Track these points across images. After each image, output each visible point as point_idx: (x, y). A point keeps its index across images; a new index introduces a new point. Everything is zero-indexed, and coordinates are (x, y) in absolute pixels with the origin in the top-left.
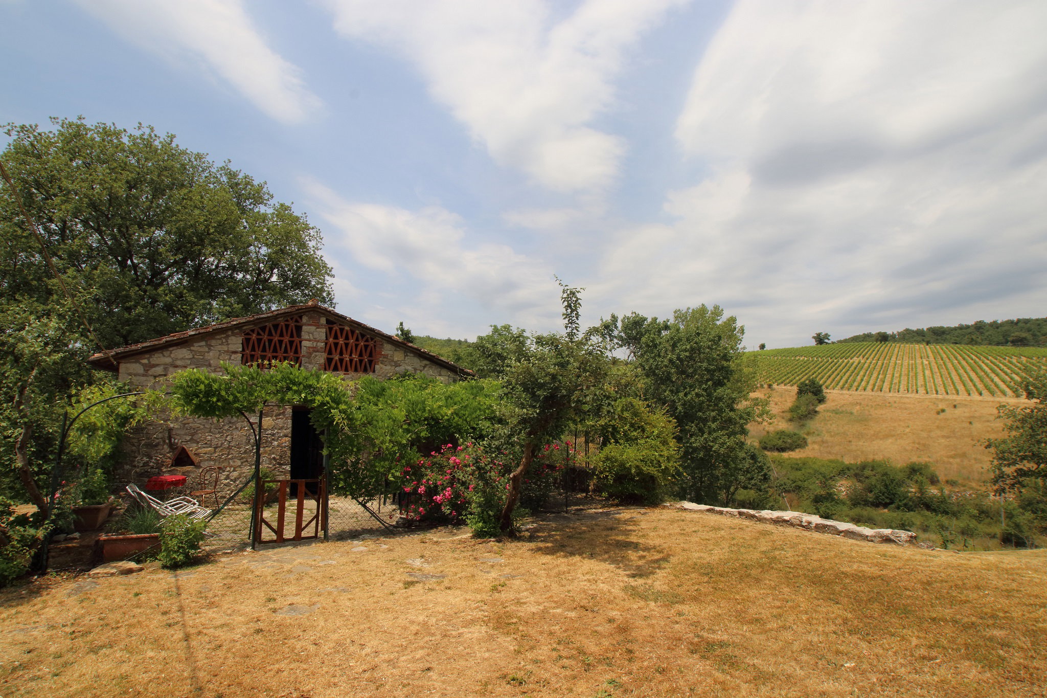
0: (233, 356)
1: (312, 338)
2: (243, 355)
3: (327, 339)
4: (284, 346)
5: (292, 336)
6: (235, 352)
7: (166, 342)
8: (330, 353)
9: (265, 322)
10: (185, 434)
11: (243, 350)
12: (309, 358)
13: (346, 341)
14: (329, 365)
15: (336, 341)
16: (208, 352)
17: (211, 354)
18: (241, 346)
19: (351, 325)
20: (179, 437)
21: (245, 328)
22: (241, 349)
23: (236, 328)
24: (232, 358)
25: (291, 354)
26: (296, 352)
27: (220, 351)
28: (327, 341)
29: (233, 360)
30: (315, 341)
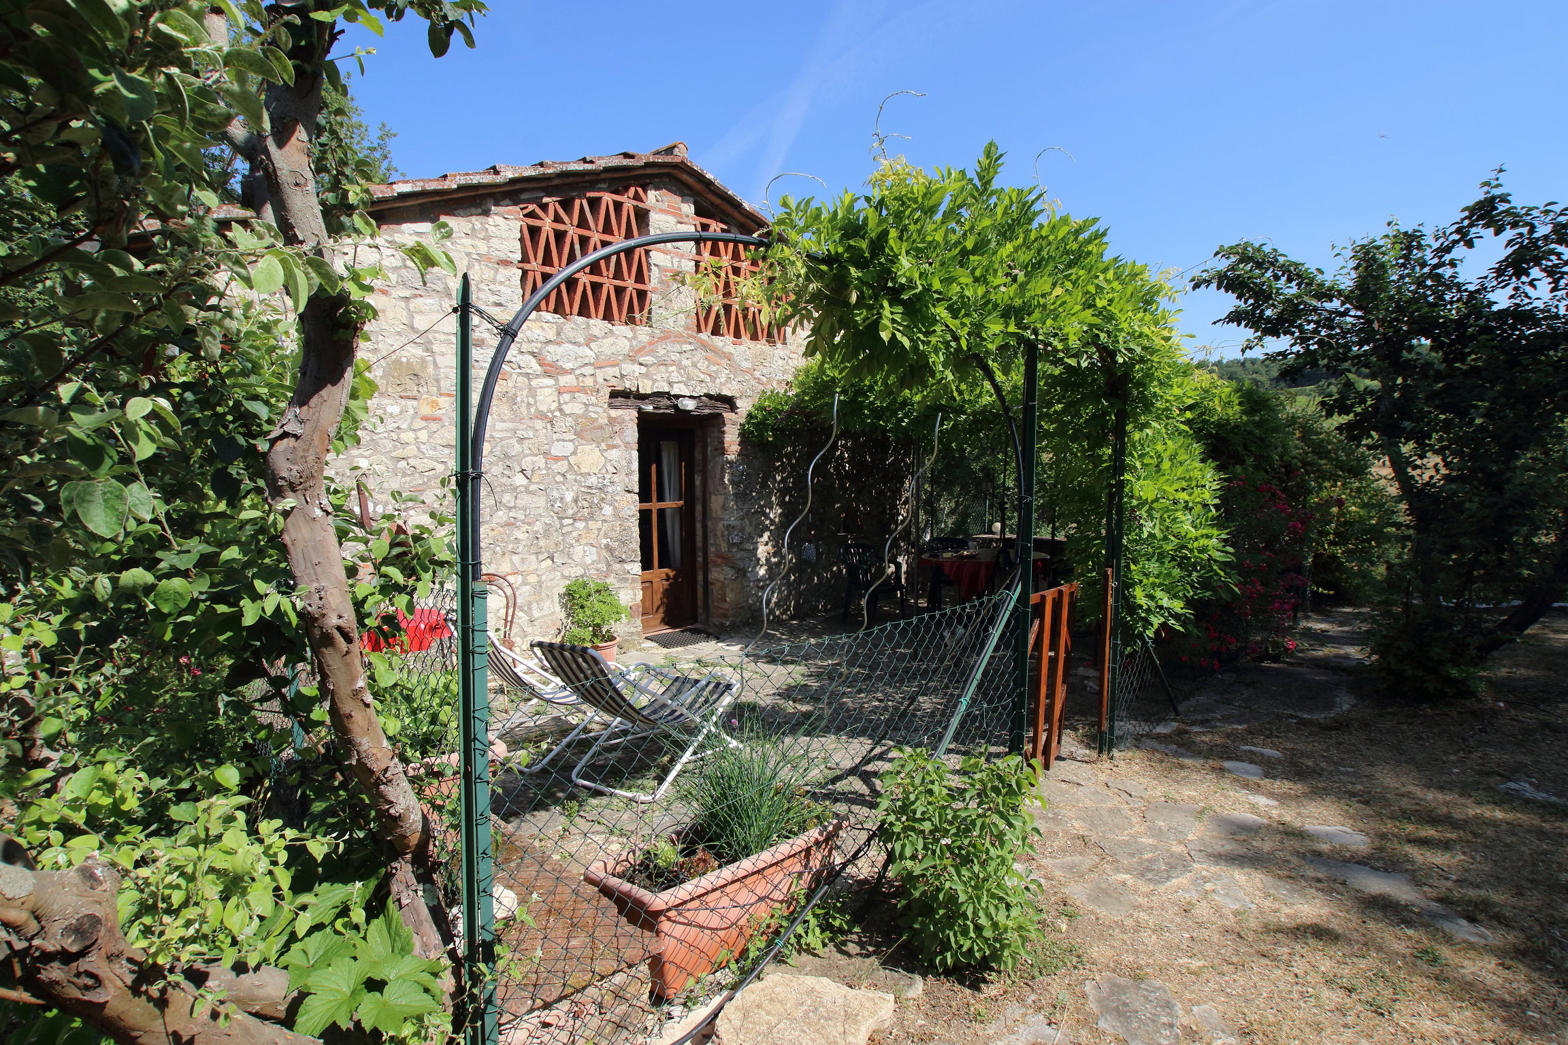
0: (503, 272)
2: (525, 273)
3: (699, 253)
4: (613, 258)
5: (629, 235)
6: (506, 263)
11: (525, 259)
12: (665, 296)
13: (736, 264)
14: (706, 319)
15: (716, 261)
18: (519, 246)
22: (519, 256)
24: (500, 278)
25: (630, 284)
26: (640, 278)
27: (468, 254)
28: (697, 258)
29: (502, 283)
30: (677, 255)
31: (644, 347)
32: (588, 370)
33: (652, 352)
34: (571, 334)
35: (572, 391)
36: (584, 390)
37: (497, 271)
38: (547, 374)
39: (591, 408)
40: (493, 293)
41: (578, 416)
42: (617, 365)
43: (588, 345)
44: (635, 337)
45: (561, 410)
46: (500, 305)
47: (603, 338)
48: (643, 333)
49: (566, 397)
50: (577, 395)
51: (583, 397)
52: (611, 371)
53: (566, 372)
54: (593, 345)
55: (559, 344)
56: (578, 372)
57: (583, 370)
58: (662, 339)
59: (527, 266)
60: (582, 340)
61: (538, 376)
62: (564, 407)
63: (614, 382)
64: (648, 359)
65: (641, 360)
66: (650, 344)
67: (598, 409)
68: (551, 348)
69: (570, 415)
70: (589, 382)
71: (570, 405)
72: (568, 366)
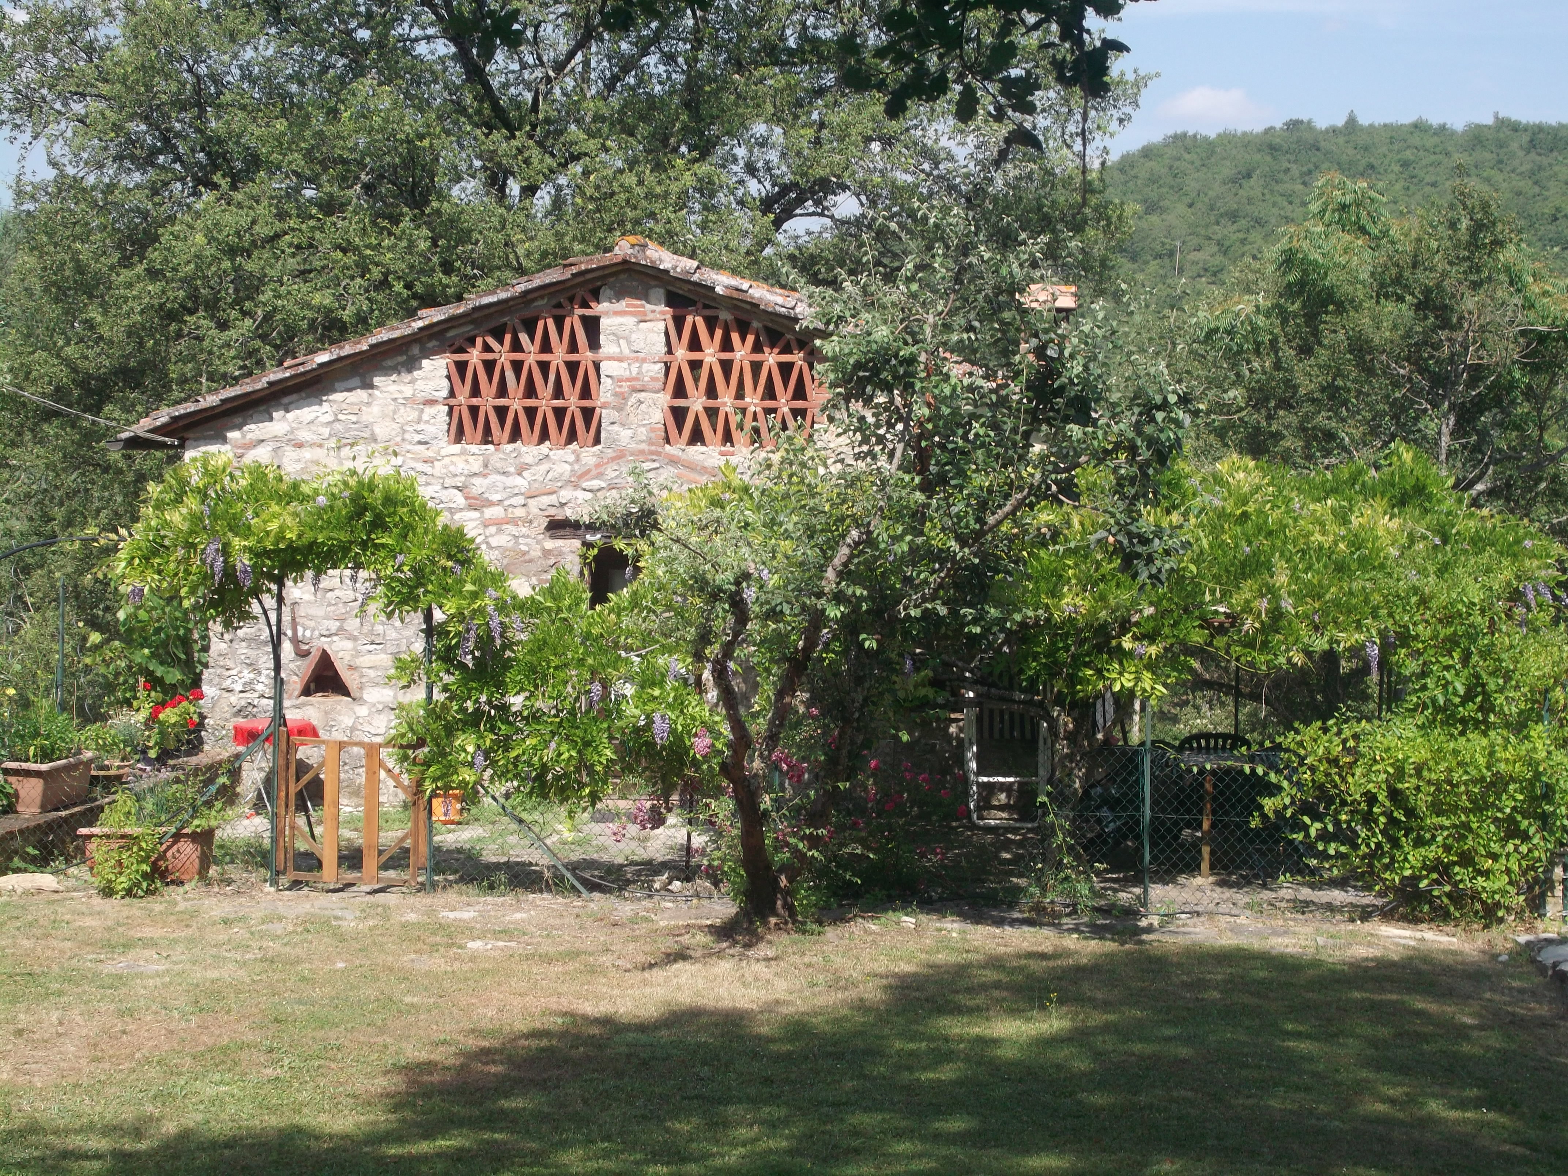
0: (429, 411)
1: (626, 351)
2: (451, 408)
3: (670, 352)
4: (552, 377)
5: (573, 347)
6: (432, 402)
7: (271, 384)
8: (680, 391)
9: (502, 313)
10: (327, 618)
11: (452, 394)
12: (619, 409)
13: (726, 356)
14: (680, 427)
15: (695, 356)
16: (368, 404)
17: (375, 409)
18: (445, 383)
19: (736, 307)
20: (312, 624)
21: (451, 334)
22: (445, 393)
23: (431, 337)
24: (425, 417)
25: (572, 401)
26: (586, 393)
27: (395, 400)
28: (668, 358)
29: (427, 422)
30: (637, 360)
31: (589, 471)
32: (520, 500)
33: (600, 476)
34: (498, 465)
35: (499, 523)
36: (514, 522)
37: (422, 411)
38: (472, 507)
39: (521, 540)
40: (418, 432)
41: (506, 549)
42: (554, 492)
43: (520, 474)
44: (578, 460)
45: (487, 543)
46: (426, 443)
47: (537, 464)
48: (589, 455)
49: (492, 529)
50: (505, 527)
51: (511, 528)
52: (546, 500)
53: (491, 504)
54: (525, 474)
55: (485, 476)
56: (506, 503)
57: (513, 501)
58: (613, 459)
59: (453, 402)
60: (512, 469)
61: (461, 510)
62: (490, 540)
63: (552, 511)
64: (596, 483)
65: (585, 485)
66: (597, 466)
67: (529, 541)
68: (476, 481)
69: (496, 548)
70: (520, 512)
71: (497, 538)
72: (495, 497)
